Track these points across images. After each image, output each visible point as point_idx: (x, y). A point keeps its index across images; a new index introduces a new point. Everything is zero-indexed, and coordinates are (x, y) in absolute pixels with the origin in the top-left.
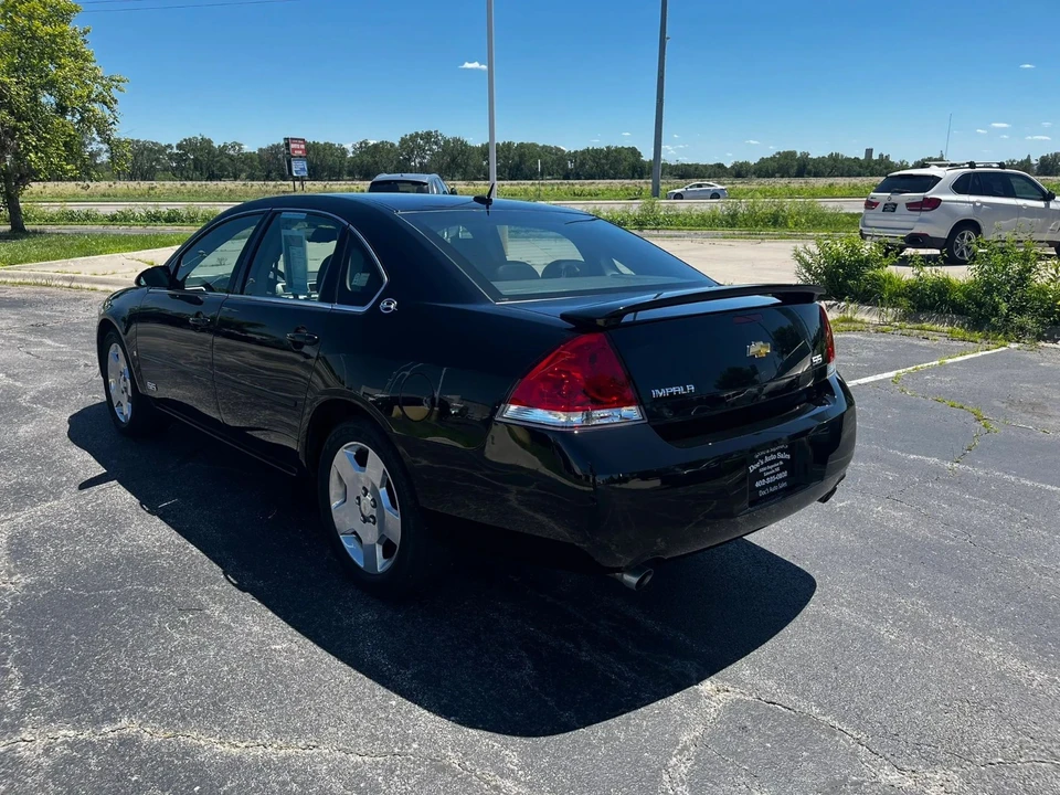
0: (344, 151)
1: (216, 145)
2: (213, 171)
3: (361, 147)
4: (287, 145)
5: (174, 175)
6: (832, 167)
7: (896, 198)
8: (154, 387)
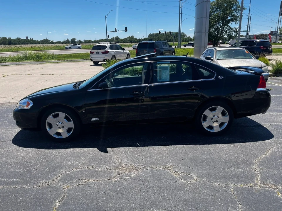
6: (19, 42)
7: (99, 51)
8: (98, 119)
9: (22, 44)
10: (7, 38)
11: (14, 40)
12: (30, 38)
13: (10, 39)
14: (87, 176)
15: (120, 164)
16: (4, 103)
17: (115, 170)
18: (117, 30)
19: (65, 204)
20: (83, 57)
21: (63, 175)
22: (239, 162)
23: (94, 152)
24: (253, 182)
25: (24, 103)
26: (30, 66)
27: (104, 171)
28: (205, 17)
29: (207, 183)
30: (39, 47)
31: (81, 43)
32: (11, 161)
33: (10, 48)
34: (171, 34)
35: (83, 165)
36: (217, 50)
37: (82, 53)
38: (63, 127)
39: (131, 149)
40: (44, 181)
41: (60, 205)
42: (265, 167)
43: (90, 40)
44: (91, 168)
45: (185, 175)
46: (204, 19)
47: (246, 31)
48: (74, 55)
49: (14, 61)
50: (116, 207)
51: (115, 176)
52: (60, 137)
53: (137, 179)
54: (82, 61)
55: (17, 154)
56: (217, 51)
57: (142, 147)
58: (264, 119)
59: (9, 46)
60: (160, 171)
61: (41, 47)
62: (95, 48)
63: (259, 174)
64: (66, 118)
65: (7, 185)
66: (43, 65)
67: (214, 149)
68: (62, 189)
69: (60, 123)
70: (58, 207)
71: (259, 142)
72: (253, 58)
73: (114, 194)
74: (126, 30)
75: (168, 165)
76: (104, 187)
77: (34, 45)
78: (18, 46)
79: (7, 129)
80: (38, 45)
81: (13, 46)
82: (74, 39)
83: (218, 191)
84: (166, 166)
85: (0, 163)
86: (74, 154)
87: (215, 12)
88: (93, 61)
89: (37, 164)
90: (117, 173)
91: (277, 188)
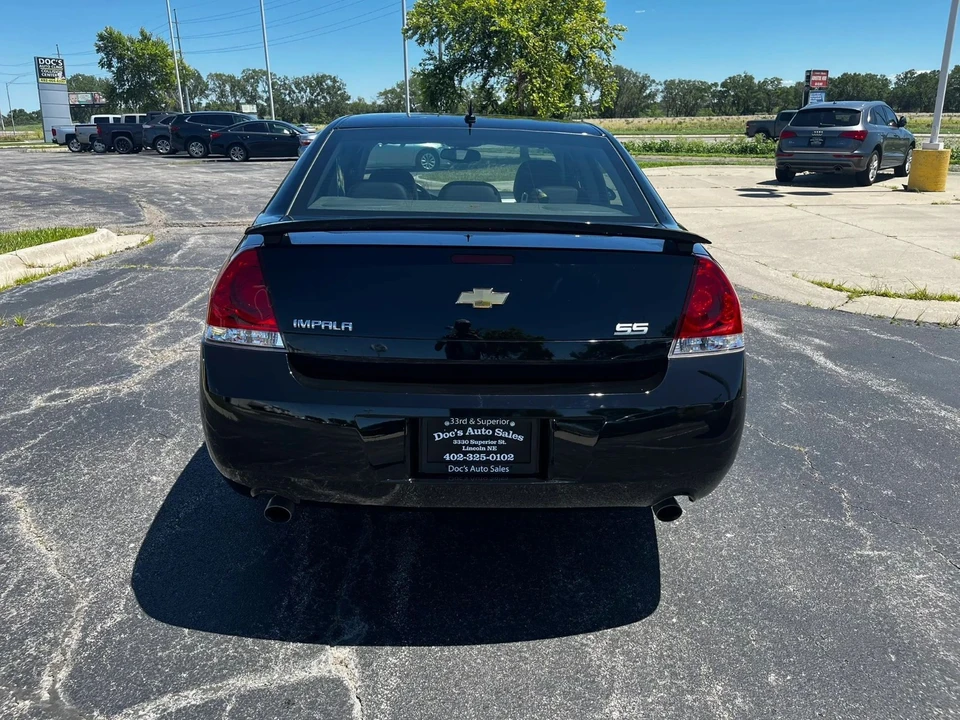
0: (886, 82)
1: (756, 81)
2: (748, 106)
3: (906, 77)
4: (808, 78)
5: (714, 111)
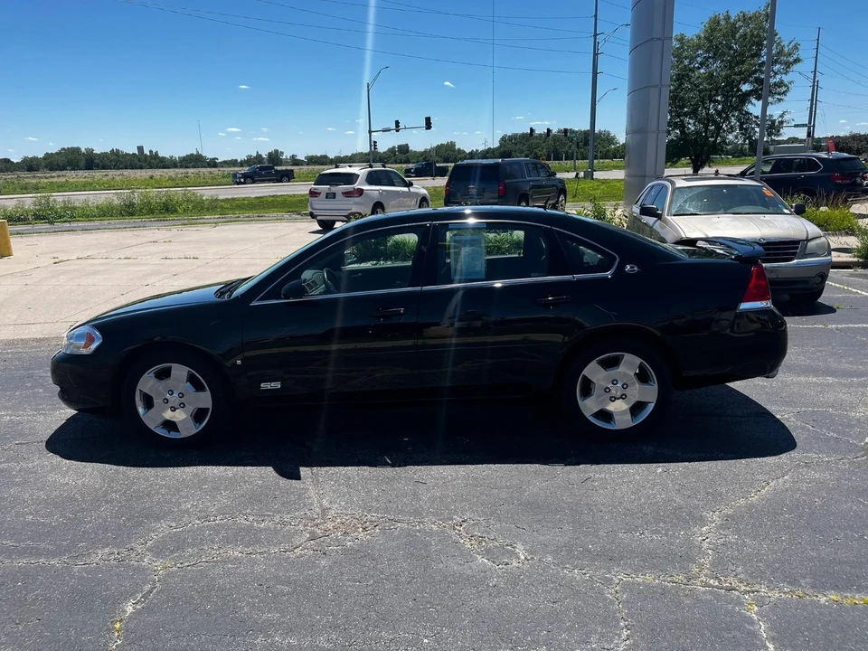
6: (116, 161)
7: (334, 189)
8: (277, 385)
9: (126, 168)
10: (83, 150)
11: (104, 155)
12: (151, 152)
13: (90, 153)
14: (227, 541)
15: (325, 511)
16: (43, 339)
17: (305, 526)
18: (401, 126)
19: (149, 610)
20: (297, 206)
21: (161, 535)
22: (663, 516)
23: (261, 478)
24: (686, 571)
25: (79, 337)
26: (135, 233)
27: (275, 528)
28: (656, 86)
29: (553, 570)
30: (174, 176)
31: (297, 165)
32: (31, 495)
33: (89, 180)
34: (566, 135)
35: (221, 511)
36: (677, 186)
37: (294, 195)
38: (183, 405)
39: (366, 471)
40: (107, 550)
41: (134, 613)
42: (738, 532)
43: (322, 157)
44: (241, 520)
45: (497, 547)
46: (654, 92)
47: (803, 125)
48: (271, 199)
49: (95, 218)
50: (283, 622)
51: (300, 545)
52: (173, 435)
53: (359, 555)
54: (289, 220)
55: (51, 478)
56: (674, 190)
57: (400, 466)
58: (784, 395)
59: (86, 173)
60: (431, 533)
61: (179, 176)
62: (323, 179)
63: (710, 552)
64: (192, 379)
65: (10, 557)
66: (174, 231)
67: (601, 479)
68: (149, 572)
69: (175, 395)
70: (130, 617)
71: (743, 461)
72: (786, 211)
73: (286, 589)
74: (428, 125)
75: (457, 519)
76: (265, 570)
77: (161, 170)
78: (111, 173)
79: (40, 410)
80: (171, 172)
81: (98, 174)
82: (277, 151)
83: (577, 591)
84: (452, 519)
85: (3, 499)
86: (205, 481)
87: (699, 68)
88: (318, 218)
89: (99, 506)
90: (308, 536)
91: (753, 592)
